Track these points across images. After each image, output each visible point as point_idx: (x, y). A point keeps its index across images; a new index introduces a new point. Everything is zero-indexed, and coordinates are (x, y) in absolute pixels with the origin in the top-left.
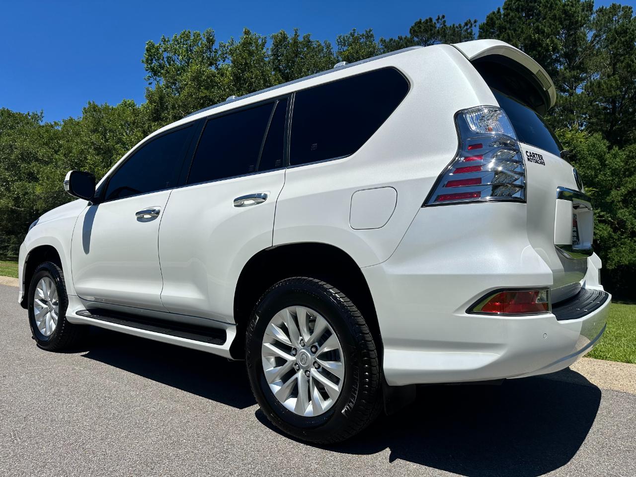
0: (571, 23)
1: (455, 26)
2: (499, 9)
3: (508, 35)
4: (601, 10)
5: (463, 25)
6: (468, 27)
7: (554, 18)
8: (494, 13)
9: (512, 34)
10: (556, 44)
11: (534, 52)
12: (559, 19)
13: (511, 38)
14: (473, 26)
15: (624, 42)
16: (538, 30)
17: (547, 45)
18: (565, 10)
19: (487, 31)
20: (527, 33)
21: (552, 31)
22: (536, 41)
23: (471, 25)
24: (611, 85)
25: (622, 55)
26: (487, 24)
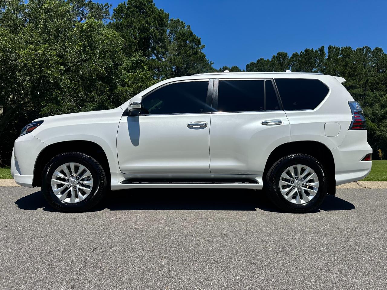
0: (162, 23)
1: (99, 4)
2: (125, 3)
3: (132, 20)
4: (172, 20)
5: (104, 5)
6: (107, 7)
7: (155, 18)
8: (122, 4)
9: (133, 20)
10: (156, 33)
11: (146, 34)
12: (157, 19)
13: (133, 22)
14: (110, 8)
15: (184, 40)
16: (147, 22)
17: (152, 32)
18: (160, 15)
19: (119, 14)
20: (141, 22)
21: (154, 24)
22: (146, 28)
23: (109, 7)
24: (179, 61)
25: (183, 46)
26: (119, 9)
